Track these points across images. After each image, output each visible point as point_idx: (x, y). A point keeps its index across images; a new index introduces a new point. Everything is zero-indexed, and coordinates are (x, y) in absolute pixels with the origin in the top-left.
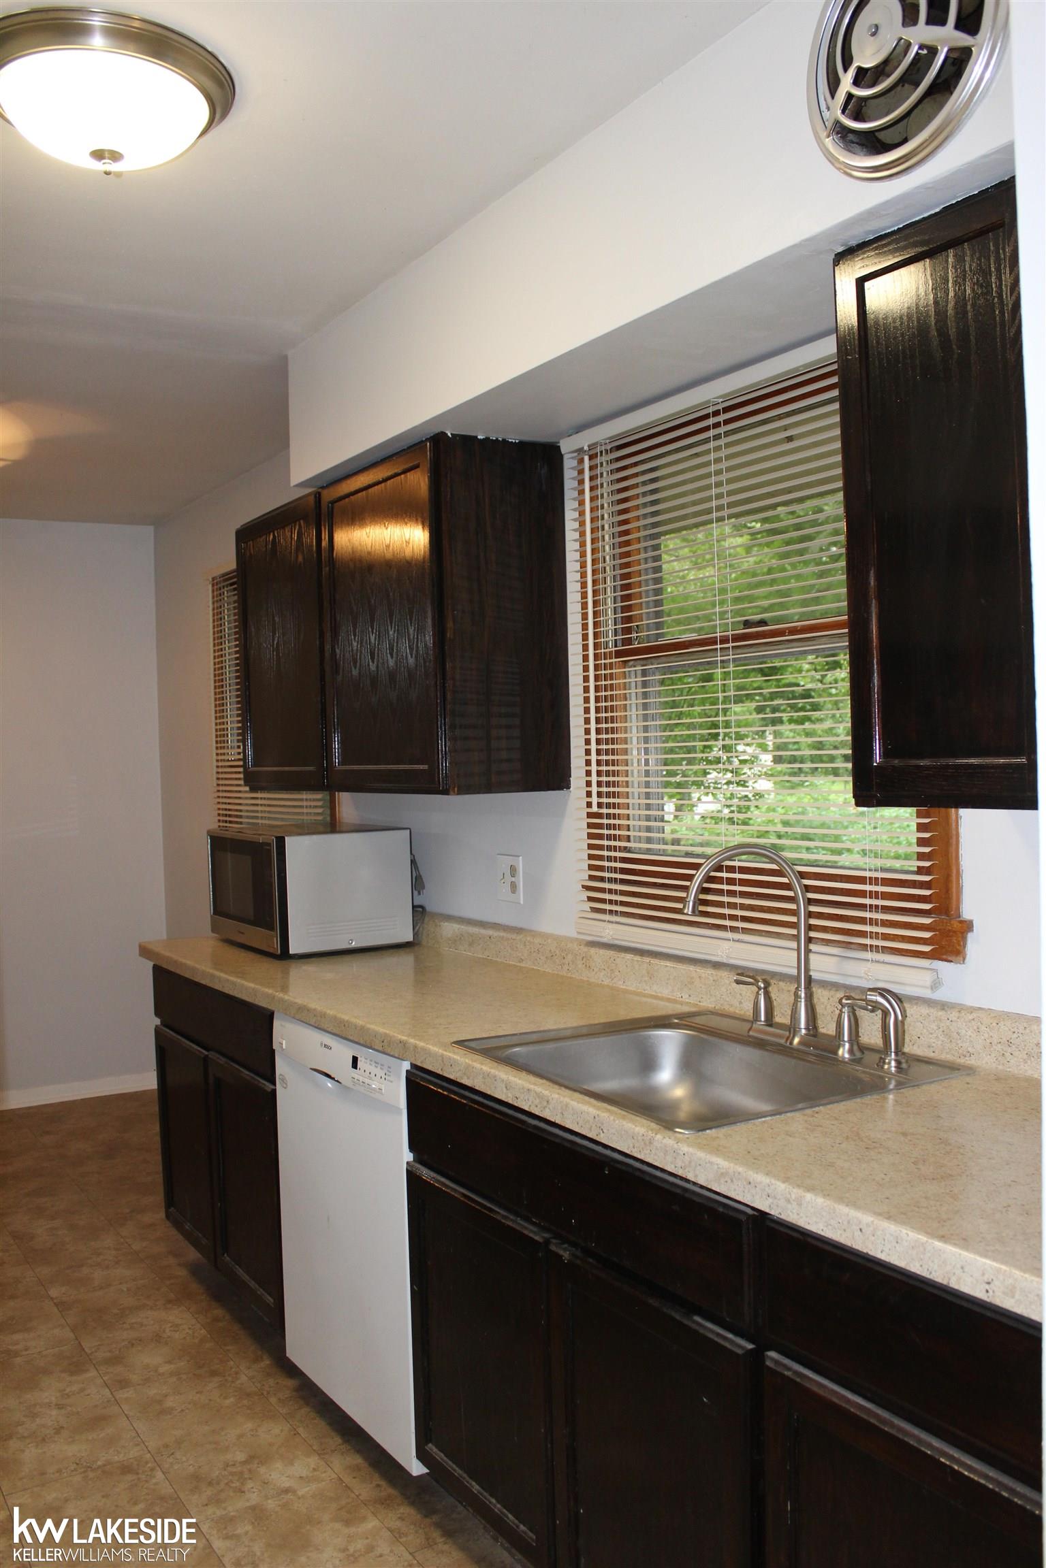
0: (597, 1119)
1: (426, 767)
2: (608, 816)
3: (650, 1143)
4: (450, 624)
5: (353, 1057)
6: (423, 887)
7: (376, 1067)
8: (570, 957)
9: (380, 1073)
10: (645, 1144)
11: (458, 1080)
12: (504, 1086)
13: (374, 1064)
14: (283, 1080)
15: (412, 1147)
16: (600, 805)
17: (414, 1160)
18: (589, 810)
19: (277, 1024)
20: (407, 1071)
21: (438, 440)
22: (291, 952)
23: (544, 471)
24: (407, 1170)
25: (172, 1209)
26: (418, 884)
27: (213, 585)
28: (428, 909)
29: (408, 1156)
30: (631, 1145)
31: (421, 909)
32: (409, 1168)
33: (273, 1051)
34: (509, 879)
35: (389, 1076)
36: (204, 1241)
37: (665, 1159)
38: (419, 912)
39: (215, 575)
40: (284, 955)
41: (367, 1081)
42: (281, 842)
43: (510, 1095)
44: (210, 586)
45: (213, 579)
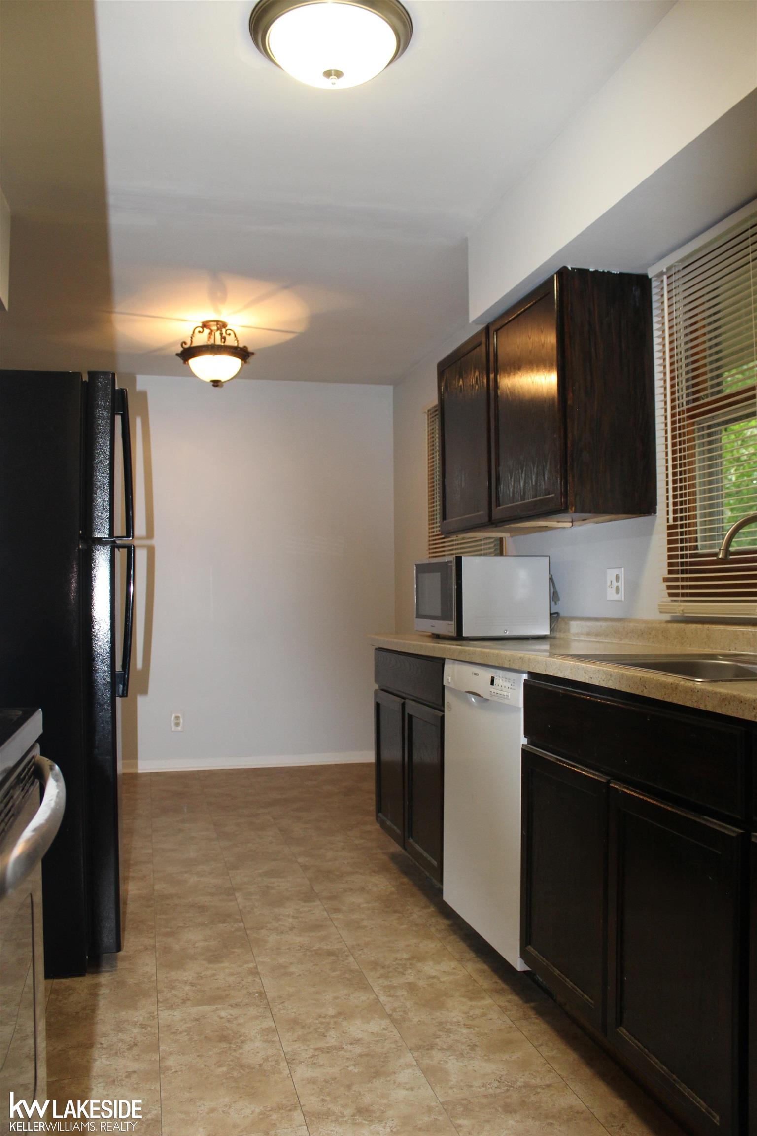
0: (642, 679)
1: (553, 495)
2: (682, 526)
3: (676, 688)
4: (570, 396)
5: (492, 677)
6: (559, 599)
7: (506, 681)
8: (654, 632)
9: (508, 685)
10: (673, 690)
11: (555, 675)
12: (583, 672)
13: (504, 680)
14: (449, 706)
15: (527, 733)
16: (675, 519)
17: (528, 744)
18: (669, 524)
19: (447, 668)
20: (525, 680)
21: (563, 273)
22: (464, 635)
23: (638, 293)
24: (522, 749)
25: (380, 814)
26: (554, 597)
27: (428, 416)
28: (561, 615)
29: (524, 741)
30: (664, 694)
31: (556, 615)
32: (523, 748)
33: (443, 687)
34: (615, 584)
35: (513, 686)
36: (398, 831)
37: (685, 698)
38: (554, 617)
39: (429, 408)
40: (459, 637)
41: (499, 692)
42: (459, 560)
43: (587, 677)
44: (426, 417)
45: (428, 411)
